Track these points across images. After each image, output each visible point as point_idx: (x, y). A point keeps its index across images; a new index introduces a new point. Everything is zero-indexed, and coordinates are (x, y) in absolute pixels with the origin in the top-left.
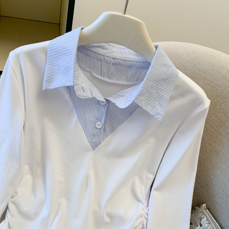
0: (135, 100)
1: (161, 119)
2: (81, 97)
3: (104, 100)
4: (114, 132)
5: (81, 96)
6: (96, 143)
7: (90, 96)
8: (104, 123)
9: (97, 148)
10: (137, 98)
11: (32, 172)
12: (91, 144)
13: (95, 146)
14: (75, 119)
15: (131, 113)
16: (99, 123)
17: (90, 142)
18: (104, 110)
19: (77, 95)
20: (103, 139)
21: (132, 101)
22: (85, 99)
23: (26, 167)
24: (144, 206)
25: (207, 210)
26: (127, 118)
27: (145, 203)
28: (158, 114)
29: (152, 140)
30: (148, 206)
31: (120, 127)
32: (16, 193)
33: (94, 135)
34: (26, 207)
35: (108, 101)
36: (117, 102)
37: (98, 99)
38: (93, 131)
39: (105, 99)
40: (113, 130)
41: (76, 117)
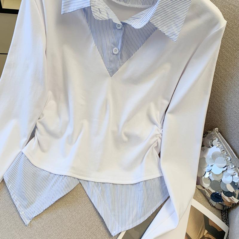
0: (150, 20)
1: (177, 39)
2: (98, 19)
3: (120, 24)
4: (130, 58)
5: (98, 17)
6: (113, 69)
7: (107, 18)
8: (121, 48)
9: (115, 74)
10: (152, 18)
11: (56, 98)
12: (108, 70)
13: (112, 72)
14: (93, 45)
15: (147, 38)
16: (116, 48)
17: (108, 69)
18: (120, 35)
19: (94, 17)
20: (120, 66)
21: (148, 21)
22: (102, 21)
23: (50, 93)
24: (159, 128)
25: (219, 133)
26: (143, 43)
27: (160, 126)
28: (174, 34)
29: (167, 67)
30: (162, 128)
31: (136, 53)
32: (43, 115)
33: (111, 61)
34: (53, 127)
35: (124, 24)
36: (133, 24)
37: (114, 21)
38: (110, 57)
39: (121, 22)
40: (129, 56)
41: (94, 42)
